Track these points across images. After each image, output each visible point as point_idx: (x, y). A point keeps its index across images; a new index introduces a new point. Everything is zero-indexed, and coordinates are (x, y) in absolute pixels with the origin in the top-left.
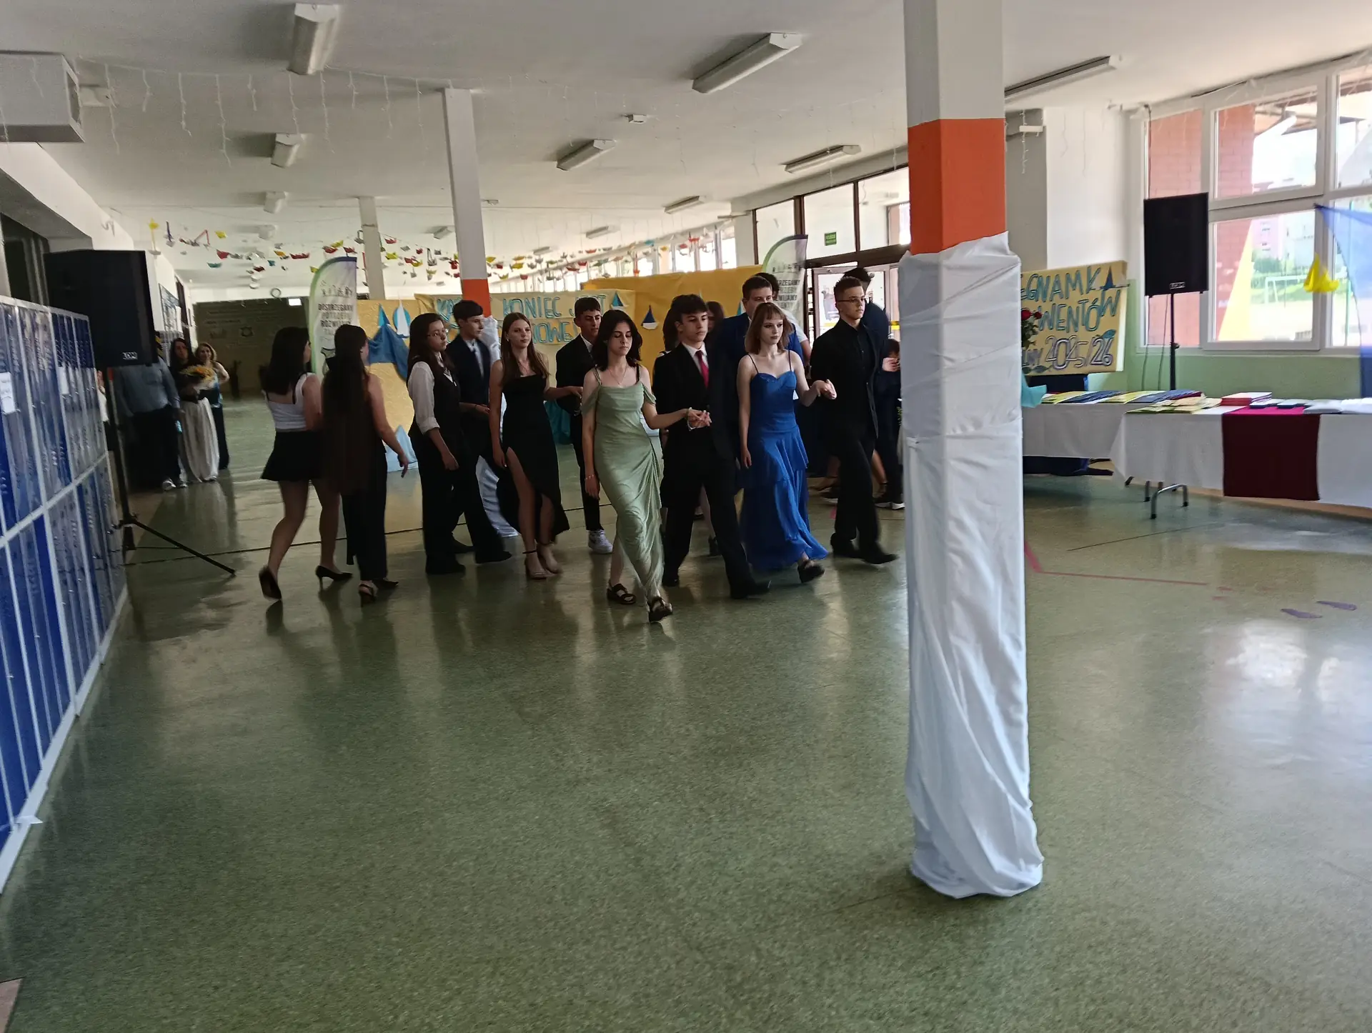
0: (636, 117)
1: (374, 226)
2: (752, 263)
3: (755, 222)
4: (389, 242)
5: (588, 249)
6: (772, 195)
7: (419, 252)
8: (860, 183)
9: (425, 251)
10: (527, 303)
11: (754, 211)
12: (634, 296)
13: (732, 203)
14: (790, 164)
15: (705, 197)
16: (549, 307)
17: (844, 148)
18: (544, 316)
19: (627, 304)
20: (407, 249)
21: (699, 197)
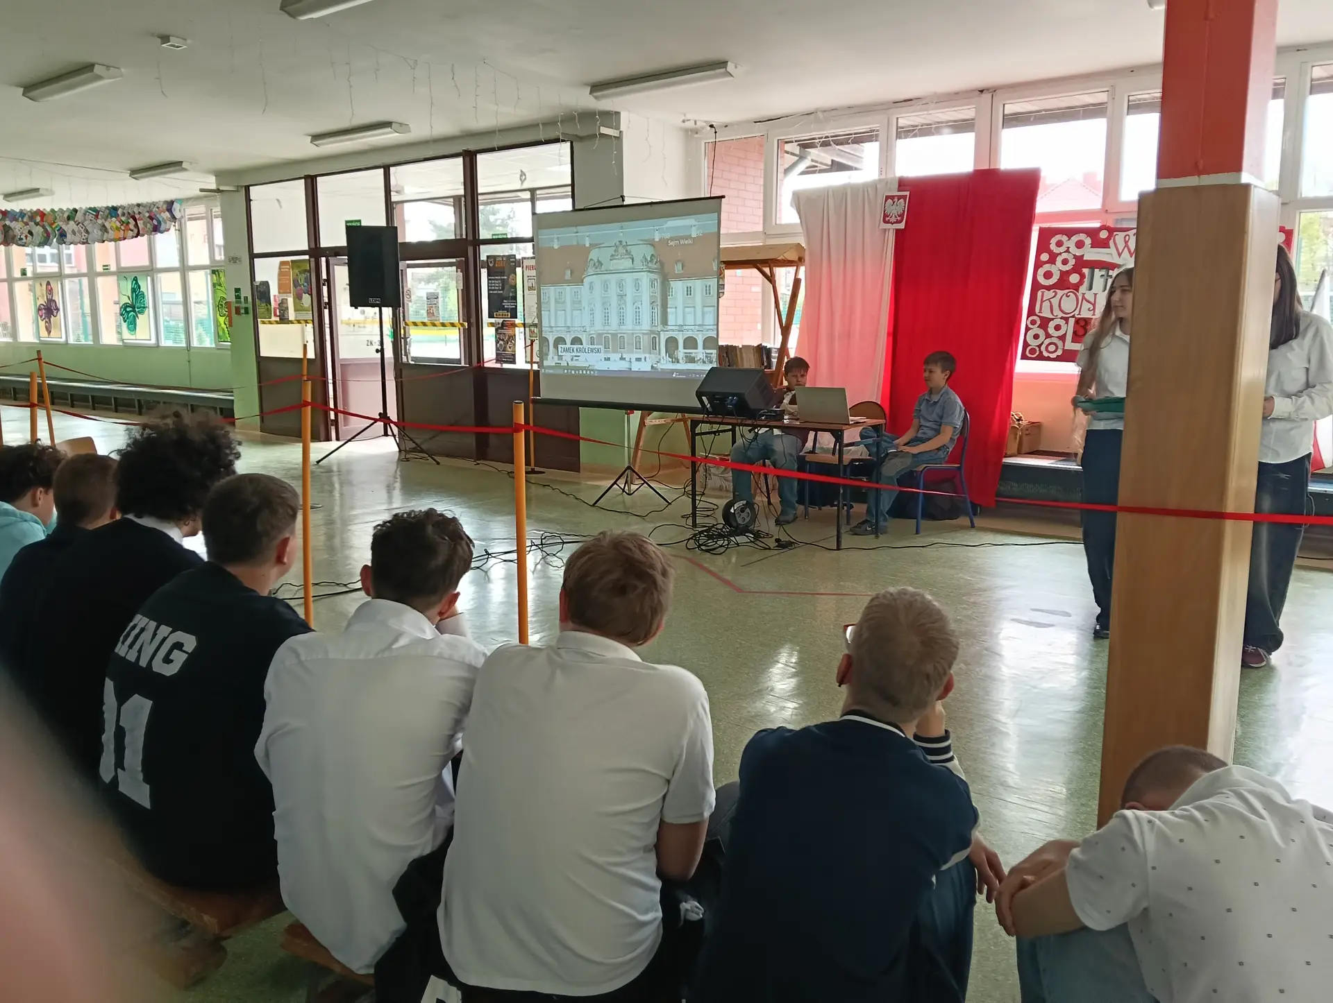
0: (173, 41)
3: (248, 200)
6: (276, 172)
8: (392, 169)
11: (247, 189)
13: (216, 176)
14: (316, 137)
15: (191, 163)
17: (393, 125)
21: (182, 162)
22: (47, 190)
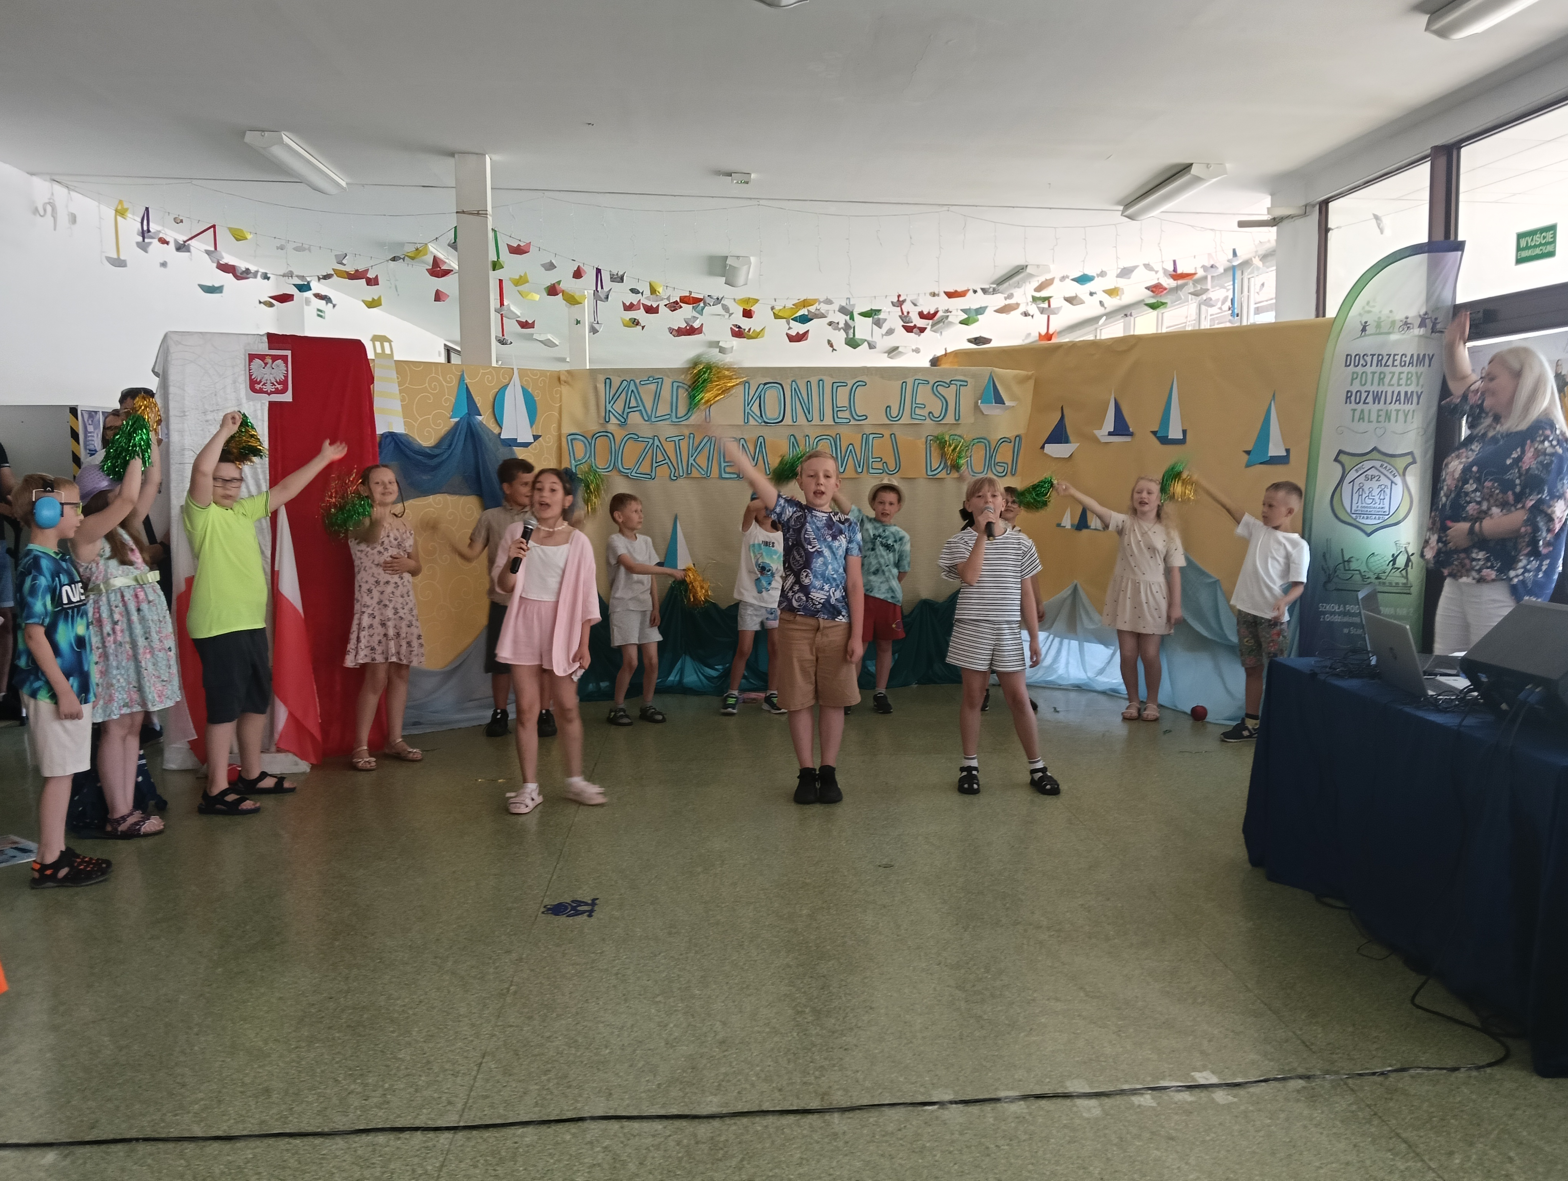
1: (481, 214)
2: (1307, 314)
3: (1324, 230)
4: (517, 250)
5: (951, 290)
7: (578, 274)
9: (590, 276)
10: (796, 392)
11: (1324, 206)
12: (1031, 383)
13: (1272, 195)
16: (842, 400)
18: (828, 420)
19: (1014, 397)
20: (550, 266)
21: (1189, 166)
22: (1038, 266)
